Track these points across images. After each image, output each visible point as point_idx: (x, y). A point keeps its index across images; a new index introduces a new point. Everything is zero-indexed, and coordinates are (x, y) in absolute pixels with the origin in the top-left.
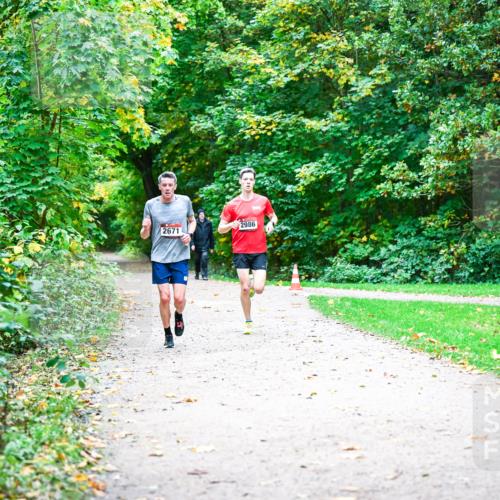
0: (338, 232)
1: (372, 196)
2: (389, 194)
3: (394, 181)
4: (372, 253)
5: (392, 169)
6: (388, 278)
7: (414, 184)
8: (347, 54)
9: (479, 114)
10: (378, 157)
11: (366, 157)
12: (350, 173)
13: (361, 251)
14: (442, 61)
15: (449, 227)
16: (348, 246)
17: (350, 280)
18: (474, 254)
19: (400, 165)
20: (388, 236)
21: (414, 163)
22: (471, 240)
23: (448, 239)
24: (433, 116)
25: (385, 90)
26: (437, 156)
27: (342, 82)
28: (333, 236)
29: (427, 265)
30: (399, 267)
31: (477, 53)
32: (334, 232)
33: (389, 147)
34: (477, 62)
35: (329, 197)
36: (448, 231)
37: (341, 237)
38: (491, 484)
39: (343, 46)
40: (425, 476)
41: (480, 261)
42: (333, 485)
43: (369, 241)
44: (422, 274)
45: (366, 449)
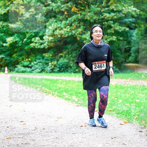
0: (19, 58)
1: (29, 47)
2: (34, 47)
3: (36, 43)
4: (29, 64)
5: (35, 39)
6: (34, 72)
7: (41, 44)
9: (61, 24)
10: (31, 35)
11: (28, 35)
12: (23, 40)
13: (26, 63)
14: (50, 8)
15: (52, 57)
16: (22, 62)
17: (23, 72)
18: (59, 65)
19: (38, 38)
20: (34, 59)
21: (41, 38)
22: (58, 61)
23: (52, 60)
24: (47, 24)
26: (49, 36)
28: (18, 59)
29: (45, 68)
30: (37, 68)
31: (60, 6)
32: (18, 58)
33: (34, 33)
34: (60, 9)
35: (17, 47)
36: (51, 58)
37: (20, 59)
38: (63, 131)
39: (21, 2)
40: (44, 129)
41: (61, 67)
42: (16, 132)
43: (28, 61)
44: (44, 70)
45: (26, 122)
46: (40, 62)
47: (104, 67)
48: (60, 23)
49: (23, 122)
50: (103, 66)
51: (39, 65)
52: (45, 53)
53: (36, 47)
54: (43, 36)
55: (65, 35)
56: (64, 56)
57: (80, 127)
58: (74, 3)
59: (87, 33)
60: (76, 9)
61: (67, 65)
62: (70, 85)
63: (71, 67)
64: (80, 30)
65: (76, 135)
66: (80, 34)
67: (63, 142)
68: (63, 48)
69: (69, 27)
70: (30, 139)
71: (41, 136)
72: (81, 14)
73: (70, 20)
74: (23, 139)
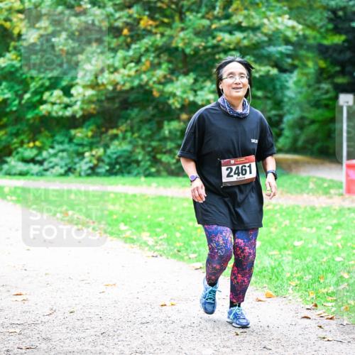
0: (12, 139)
1: (37, 114)
2: (49, 113)
3: (54, 104)
4: (37, 155)
5: (51, 94)
6: (48, 173)
7: (67, 106)
8: (20, 12)
9: (113, 57)
10: (42, 86)
11: (33, 86)
12: (21, 97)
13: (29, 153)
15: (93, 137)
16: (20, 150)
17: (22, 174)
18: (109, 157)
19: (58, 93)
20: (48, 143)
21: (67, 91)
22: (106, 146)
23: (91, 146)
26: (85, 87)
27: (16, 32)
28: (9, 142)
29: (75, 164)
30: (56, 165)
31: (112, 15)
32: (9, 139)
33: (50, 79)
34: (112, 21)
35: (6, 114)
36: (91, 140)
37: (15, 143)
38: (118, 317)
39: (17, 5)
40: (71, 312)
41: (114, 161)
42: (5, 320)
43: (35, 147)
44: (72, 170)
45: (30, 295)
46: (63, 151)
47: (251, 173)
48: (112, 55)
49: (20, 295)
50: (248, 169)
51: (62, 158)
52: (75, 127)
53: (54, 114)
54: (71, 86)
55: (124, 85)
56: (121, 135)
57: (161, 308)
58: (146, 8)
59: (177, 80)
60: (151, 22)
61: (129, 157)
62: (137, 206)
63: (138, 162)
64: (160, 73)
65: (151, 326)
66: (160, 83)
67: (119, 343)
68: (119, 117)
69: (133, 64)
70: (38, 336)
71: (65, 330)
72: (162, 35)
73: (136, 49)
74: (21, 336)
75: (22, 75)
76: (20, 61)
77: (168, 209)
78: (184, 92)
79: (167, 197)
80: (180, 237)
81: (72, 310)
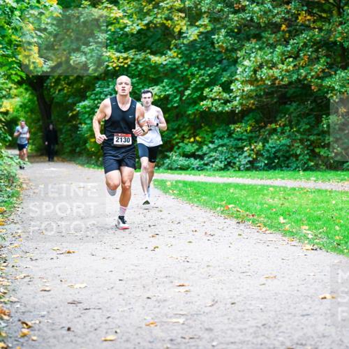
0: (174, 135)
1: (197, 110)
2: (209, 108)
3: (213, 100)
4: (198, 150)
5: (211, 91)
6: (209, 167)
7: (226, 102)
8: (180, 10)
9: (271, 53)
10: (202, 82)
11: (194, 82)
12: (182, 94)
13: (190, 148)
14: (247, 16)
15: (251, 131)
16: (181, 144)
17: (183, 168)
18: (268, 151)
19: (217, 89)
20: (208, 138)
21: (226, 87)
22: (265, 141)
23: (250, 140)
24: (239, 54)
25: (206, 36)
26: (243, 82)
27: (176, 30)
28: (171, 138)
29: (235, 158)
30: (216, 159)
31: (270, 11)
32: (171, 135)
33: (209, 75)
34: (270, 17)
35: (168, 110)
36: (250, 135)
37: (176, 138)
38: (278, 309)
39: (178, 4)
40: (233, 304)
41: (272, 155)
42: (169, 310)
43: (195, 141)
44: (232, 164)
45: (192, 286)
46: (222, 146)
48: (271, 50)
49: (183, 286)
51: (222, 153)
52: (235, 122)
53: (214, 109)
54: (231, 82)
55: (282, 80)
56: (279, 130)
57: (321, 301)
58: (304, 4)
59: (336, 74)
60: (309, 17)
61: (288, 151)
62: (296, 199)
63: (296, 156)
64: (318, 67)
65: (311, 318)
66: (318, 77)
67: (280, 334)
68: (278, 112)
69: (291, 59)
70: (200, 326)
71: (226, 321)
72: (321, 30)
73: (293, 44)
74: (184, 326)
75: (182, 72)
76: (181, 58)
77: (327, 202)
78: (343, 86)
79: (326, 191)
80: (340, 231)
81: (233, 302)
